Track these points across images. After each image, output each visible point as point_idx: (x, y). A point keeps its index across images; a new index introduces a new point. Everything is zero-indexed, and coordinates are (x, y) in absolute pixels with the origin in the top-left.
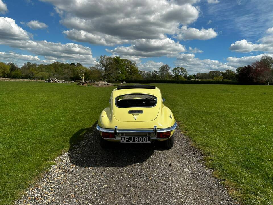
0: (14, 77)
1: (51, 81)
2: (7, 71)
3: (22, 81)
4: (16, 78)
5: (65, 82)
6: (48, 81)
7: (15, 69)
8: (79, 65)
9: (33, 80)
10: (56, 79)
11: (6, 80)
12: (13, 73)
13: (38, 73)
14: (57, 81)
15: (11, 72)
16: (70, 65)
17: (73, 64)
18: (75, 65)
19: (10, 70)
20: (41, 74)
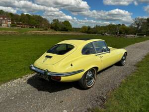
1: (104, 35)
7: (90, 29)
13: (100, 30)
15: (88, 31)
17: (119, 25)
18: (121, 25)
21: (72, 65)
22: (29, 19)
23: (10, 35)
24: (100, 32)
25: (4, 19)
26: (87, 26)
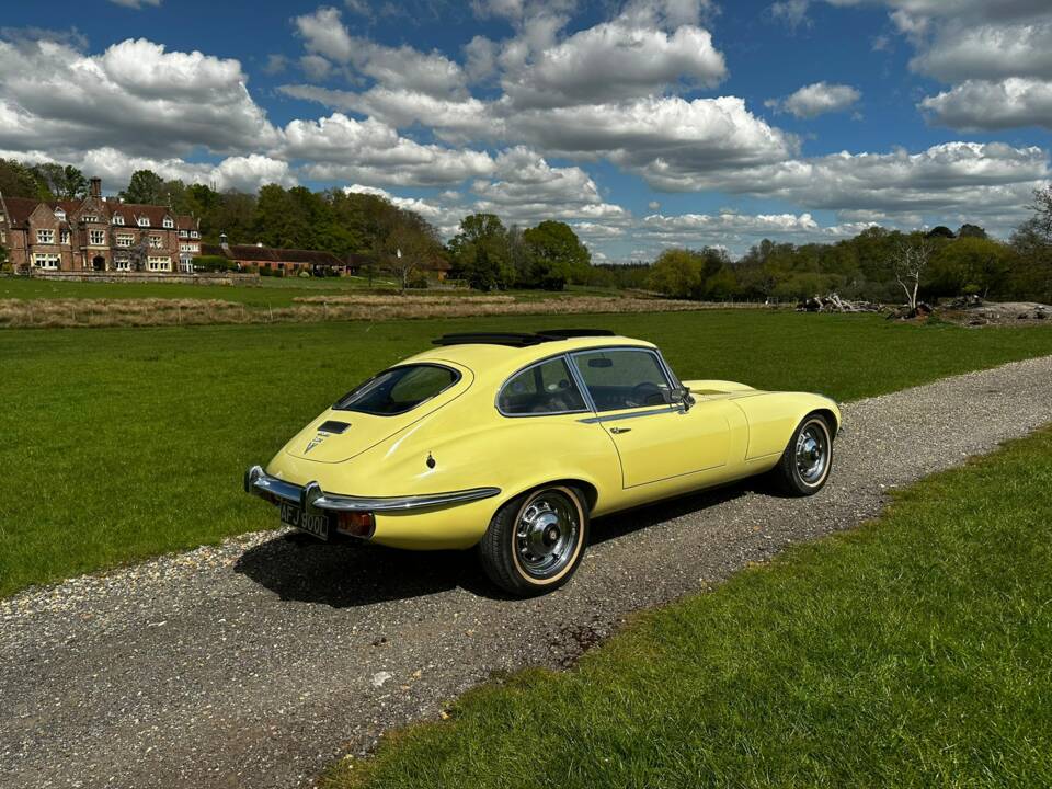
0: (712, 296)
1: (819, 306)
2: (694, 278)
3: (726, 309)
4: (717, 300)
5: (869, 307)
6: (806, 306)
7: (716, 270)
8: (971, 231)
9: (762, 305)
10: (837, 297)
11: (676, 309)
12: (711, 282)
13: (791, 277)
14: (839, 305)
15: (704, 281)
16: (928, 236)
17: (941, 231)
18: (950, 235)
19: (701, 273)
20: (800, 282)
21: (431, 463)
22: (313, 217)
23: (188, 324)
24: (794, 285)
25: (156, 226)
26: (697, 248)
